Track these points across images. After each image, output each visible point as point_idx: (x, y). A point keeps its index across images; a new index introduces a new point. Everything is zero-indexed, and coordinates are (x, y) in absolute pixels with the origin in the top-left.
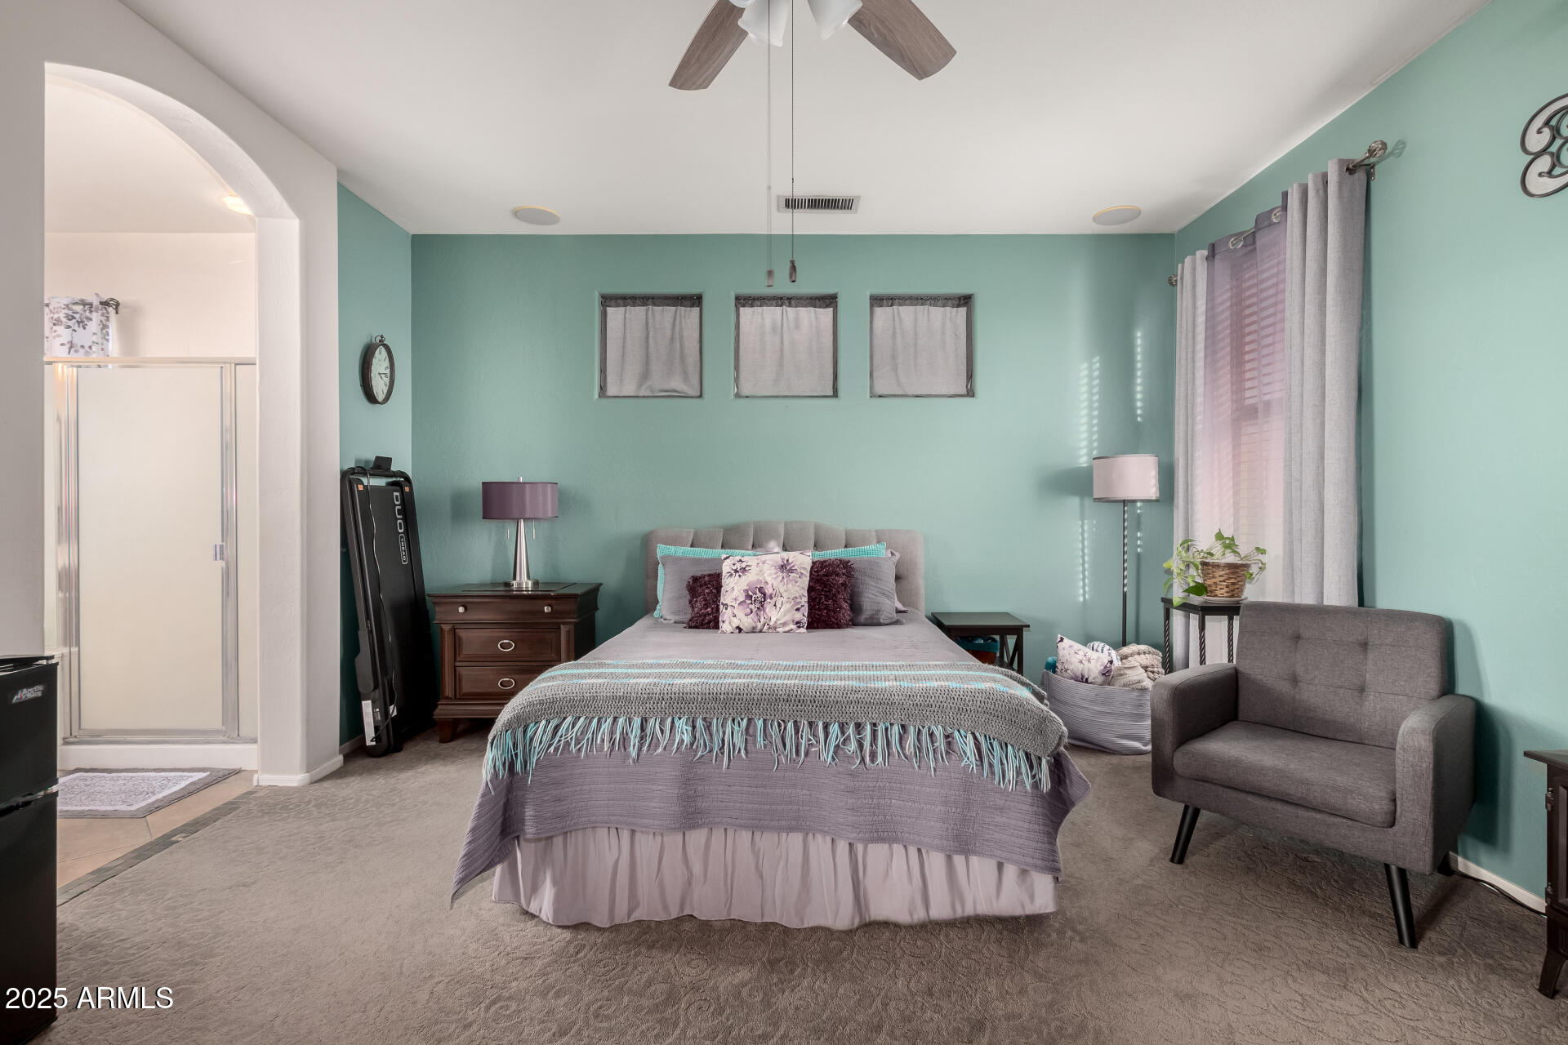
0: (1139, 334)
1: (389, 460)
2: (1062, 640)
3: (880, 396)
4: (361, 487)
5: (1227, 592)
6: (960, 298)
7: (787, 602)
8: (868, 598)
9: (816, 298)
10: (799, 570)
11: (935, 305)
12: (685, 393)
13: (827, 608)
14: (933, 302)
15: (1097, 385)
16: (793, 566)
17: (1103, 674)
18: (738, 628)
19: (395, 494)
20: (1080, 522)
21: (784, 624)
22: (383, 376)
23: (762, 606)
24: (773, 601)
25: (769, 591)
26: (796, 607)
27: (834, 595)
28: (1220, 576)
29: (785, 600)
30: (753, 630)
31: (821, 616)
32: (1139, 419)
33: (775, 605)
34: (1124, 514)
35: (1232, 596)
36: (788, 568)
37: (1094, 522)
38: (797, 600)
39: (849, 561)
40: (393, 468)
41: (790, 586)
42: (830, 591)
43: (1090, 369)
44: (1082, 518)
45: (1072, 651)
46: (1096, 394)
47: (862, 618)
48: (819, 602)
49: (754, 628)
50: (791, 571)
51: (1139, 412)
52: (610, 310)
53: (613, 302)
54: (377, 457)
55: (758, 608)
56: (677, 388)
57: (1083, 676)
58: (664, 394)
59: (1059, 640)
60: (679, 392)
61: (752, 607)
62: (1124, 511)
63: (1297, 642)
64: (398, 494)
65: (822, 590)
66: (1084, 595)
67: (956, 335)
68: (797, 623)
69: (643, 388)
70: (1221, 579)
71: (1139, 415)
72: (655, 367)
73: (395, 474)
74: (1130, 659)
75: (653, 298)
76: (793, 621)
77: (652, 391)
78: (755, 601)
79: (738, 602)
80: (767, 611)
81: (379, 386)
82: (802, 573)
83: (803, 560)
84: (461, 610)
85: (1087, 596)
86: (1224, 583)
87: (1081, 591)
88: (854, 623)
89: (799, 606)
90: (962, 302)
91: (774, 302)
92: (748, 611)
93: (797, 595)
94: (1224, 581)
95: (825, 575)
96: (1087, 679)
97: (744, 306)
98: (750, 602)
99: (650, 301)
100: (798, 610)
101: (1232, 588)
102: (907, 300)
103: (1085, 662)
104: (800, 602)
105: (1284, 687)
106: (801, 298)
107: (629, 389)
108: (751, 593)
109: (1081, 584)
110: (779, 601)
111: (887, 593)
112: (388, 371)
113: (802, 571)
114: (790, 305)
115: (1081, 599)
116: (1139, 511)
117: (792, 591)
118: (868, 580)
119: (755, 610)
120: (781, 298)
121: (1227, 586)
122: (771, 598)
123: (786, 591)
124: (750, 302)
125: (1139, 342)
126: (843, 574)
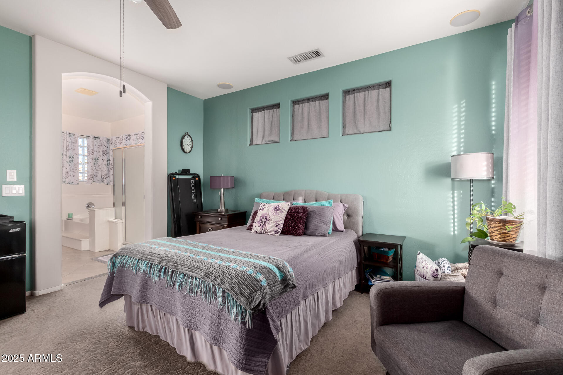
0: (494, 83)
1: (189, 170)
2: (419, 254)
3: (347, 135)
4: (174, 179)
5: (499, 238)
6: (386, 84)
7: (273, 223)
8: (314, 224)
9: (322, 96)
10: (281, 210)
11: (374, 90)
12: (276, 141)
13: (291, 226)
14: (373, 88)
15: (463, 116)
16: (280, 208)
17: (433, 276)
18: (256, 231)
19: (191, 180)
20: (452, 192)
21: (271, 231)
22: (189, 145)
23: (265, 223)
24: (268, 222)
25: (268, 218)
26: (276, 225)
27: (295, 221)
28: (495, 227)
29: (272, 222)
30: (261, 233)
31: (289, 229)
32: (493, 132)
33: (269, 224)
34: (471, 187)
35: (504, 241)
36: (277, 209)
37: (461, 192)
38: (277, 222)
39: (307, 207)
40: (191, 172)
41: (276, 216)
42: (294, 219)
43: (459, 108)
44: (453, 189)
45: (421, 261)
46: (463, 121)
47: (309, 232)
48: (288, 224)
49: (261, 232)
50: (278, 210)
51: (493, 128)
52: (254, 114)
53: (255, 111)
54: (183, 169)
55: (263, 224)
56: (273, 140)
57: (424, 276)
58: (269, 142)
59: (418, 254)
60: (274, 141)
61: (261, 223)
62: (471, 186)
63: (500, 277)
64: (193, 180)
65: (291, 219)
66: (454, 231)
67: (384, 102)
68: (275, 231)
69: (263, 141)
70: (496, 229)
71: (494, 130)
72: (267, 133)
73: (192, 174)
74: (459, 270)
75: (266, 107)
76: (274, 230)
77: (266, 142)
78: (263, 221)
79: (257, 221)
80: (266, 225)
81: (187, 148)
82: (282, 211)
83: (285, 206)
84: (200, 217)
85: (456, 232)
86: (498, 232)
87: (452, 229)
88: (305, 234)
89: (278, 225)
90: (387, 85)
91: (306, 101)
92: (260, 225)
93: (278, 220)
94: (497, 231)
95: (294, 213)
96: (425, 277)
97: (296, 105)
98: (261, 221)
99: (265, 108)
100: (277, 226)
101: (503, 235)
102: (360, 90)
103: (425, 268)
104: (278, 223)
105: (487, 306)
106: (316, 98)
107: (259, 142)
108: (262, 218)
109: (452, 225)
110: (271, 222)
111: (325, 222)
112: (191, 143)
113: (283, 211)
114: (312, 101)
115: (452, 233)
116: (493, 186)
117: (276, 218)
118: (316, 216)
119: (262, 225)
120: (309, 99)
121: (500, 234)
122: (268, 221)
123: (273, 218)
124: (298, 103)
125: (494, 87)
126: (302, 213)
